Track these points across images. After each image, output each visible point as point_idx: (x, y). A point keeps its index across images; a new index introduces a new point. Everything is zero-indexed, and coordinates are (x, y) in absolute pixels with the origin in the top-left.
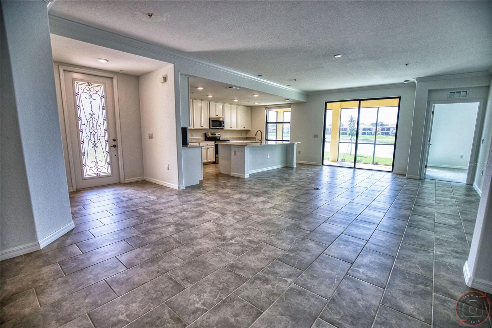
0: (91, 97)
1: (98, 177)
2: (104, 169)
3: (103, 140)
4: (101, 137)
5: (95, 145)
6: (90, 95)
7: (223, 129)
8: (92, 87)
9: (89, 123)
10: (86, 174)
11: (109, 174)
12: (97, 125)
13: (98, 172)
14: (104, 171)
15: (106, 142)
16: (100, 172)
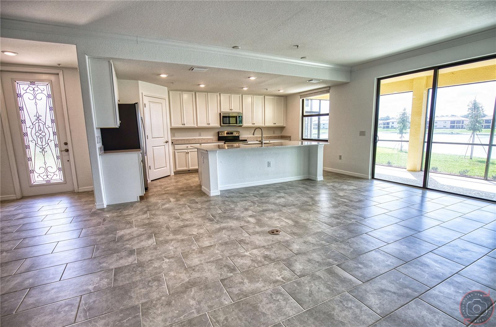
0: (35, 97)
1: (48, 184)
2: (56, 175)
3: (52, 144)
4: (49, 141)
5: (43, 149)
6: (34, 95)
7: (241, 126)
8: (37, 86)
9: (34, 127)
10: (34, 181)
11: (62, 181)
12: (45, 128)
13: (48, 179)
14: (55, 177)
15: (56, 146)
16: (51, 179)
